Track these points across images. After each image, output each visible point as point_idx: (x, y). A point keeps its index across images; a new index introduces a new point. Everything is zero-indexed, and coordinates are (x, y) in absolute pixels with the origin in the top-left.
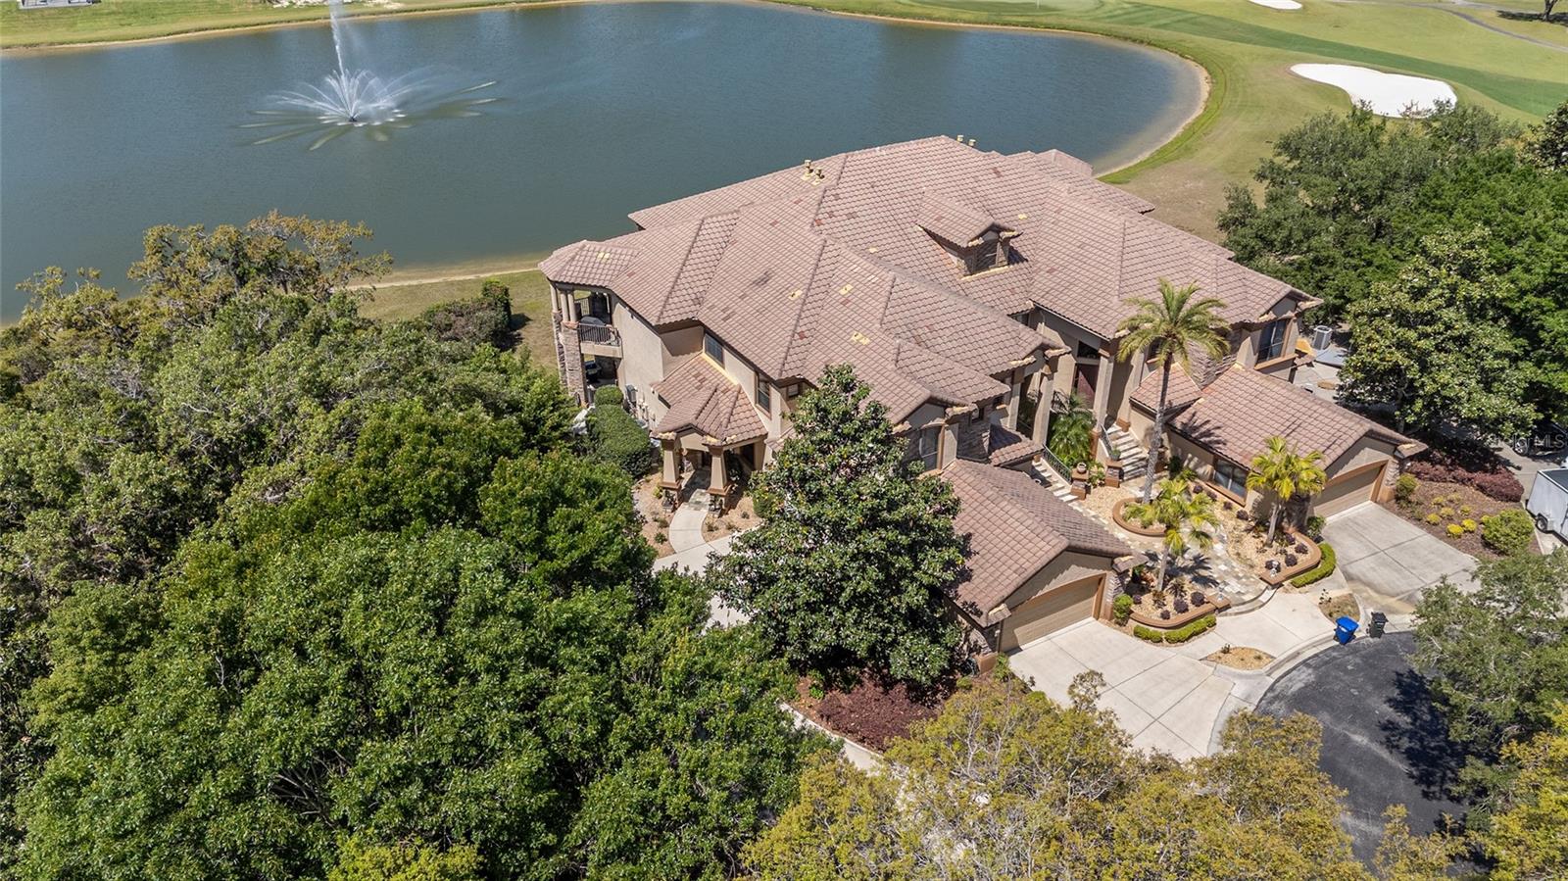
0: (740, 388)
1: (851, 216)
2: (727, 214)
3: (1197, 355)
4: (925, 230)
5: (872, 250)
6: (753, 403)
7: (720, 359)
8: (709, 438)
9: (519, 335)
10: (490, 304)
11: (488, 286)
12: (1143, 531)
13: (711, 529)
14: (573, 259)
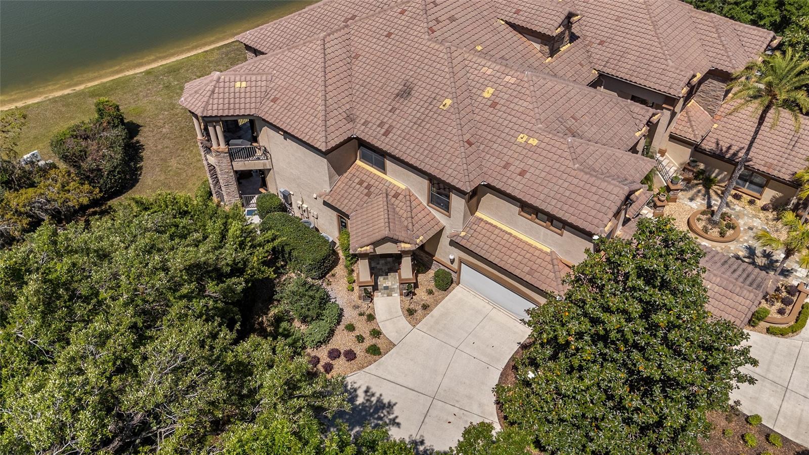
0: (410, 191)
1: (452, 19)
2: (340, 30)
3: (713, 93)
4: (506, 22)
5: (479, 48)
6: (425, 203)
7: (382, 168)
8: (403, 245)
9: (138, 142)
10: (109, 123)
11: (101, 106)
12: (722, 239)
13: (411, 312)
14: (213, 92)
